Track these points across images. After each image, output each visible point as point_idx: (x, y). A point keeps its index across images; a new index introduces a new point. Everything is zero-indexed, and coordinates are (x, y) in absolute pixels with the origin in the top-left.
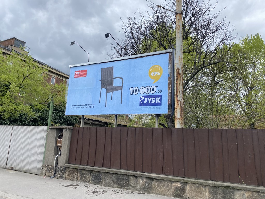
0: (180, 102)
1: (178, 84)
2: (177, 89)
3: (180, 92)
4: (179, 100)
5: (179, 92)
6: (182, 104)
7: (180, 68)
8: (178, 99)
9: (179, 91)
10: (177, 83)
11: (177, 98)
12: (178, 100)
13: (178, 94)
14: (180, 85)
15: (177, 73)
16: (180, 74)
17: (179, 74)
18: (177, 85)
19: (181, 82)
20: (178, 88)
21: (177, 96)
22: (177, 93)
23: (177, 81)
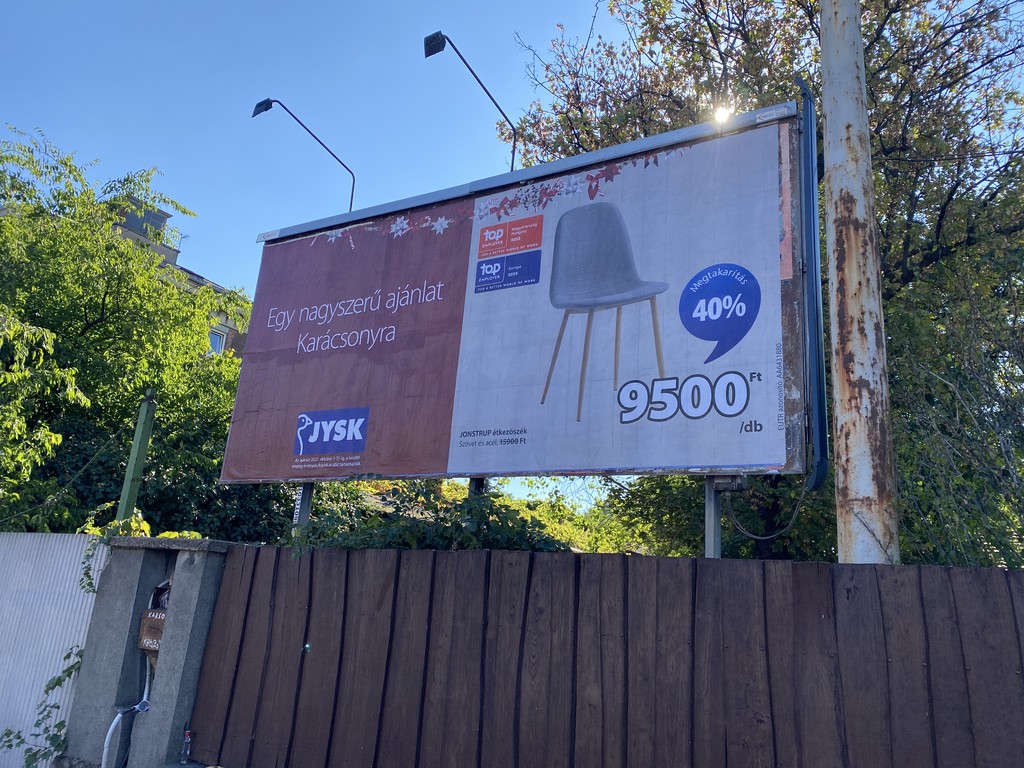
0: (865, 393)
1: (852, 286)
2: (842, 313)
3: (862, 330)
4: (863, 383)
5: (855, 334)
6: (879, 408)
7: (857, 192)
8: (854, 377)
9: (855, 327)
10: (842, 282)
11: (848, 370)
12: (852, 384)
13: (855, 345)
14: (864, 287)
15: (842, 223)
16: (857, 225)
17: (852, 227)
18: (841, 289)
19: (869, 275)
20: (853, 310)
21: (848, 359)
22: (844, 339)
23: (840, 268)
